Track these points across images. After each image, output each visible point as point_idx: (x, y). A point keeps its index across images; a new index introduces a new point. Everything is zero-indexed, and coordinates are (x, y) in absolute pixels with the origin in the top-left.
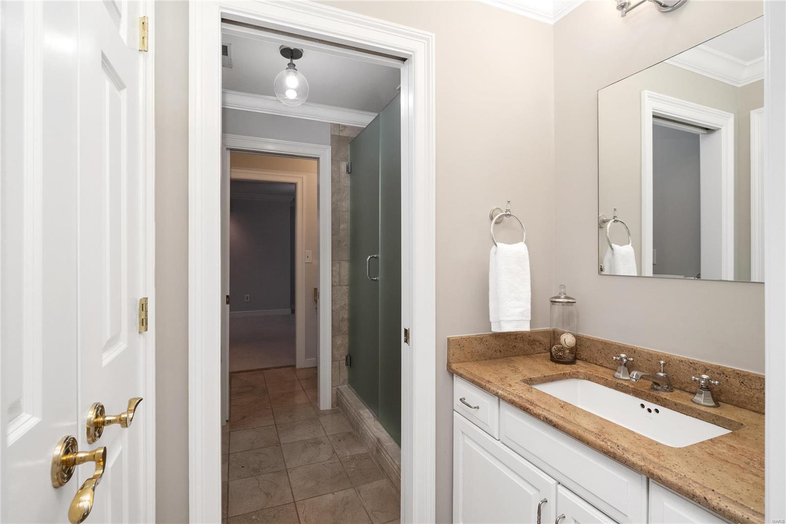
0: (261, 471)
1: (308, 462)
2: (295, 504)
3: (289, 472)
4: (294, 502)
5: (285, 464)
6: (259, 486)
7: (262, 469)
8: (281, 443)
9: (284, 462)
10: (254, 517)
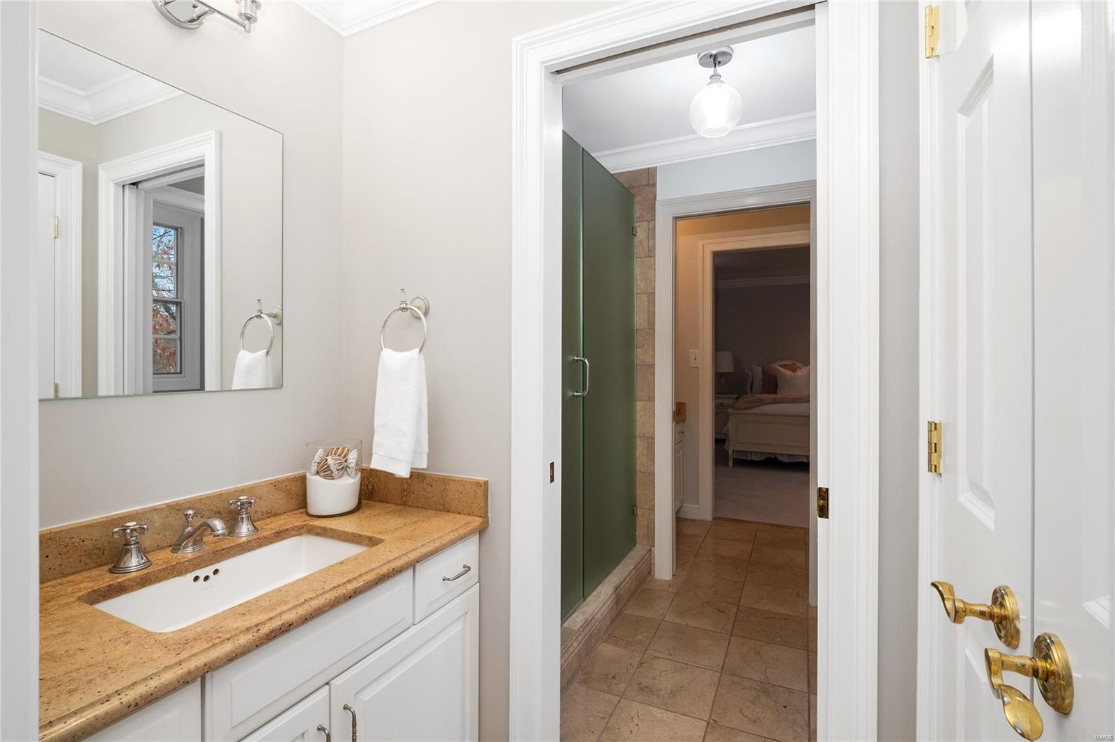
0: (758, 687)
1: (687, 668)
2: (732, 632)
3: (720, 667)
4: (731, 635)
5: (719, 681)
6: (767, 667)
7: (755, 688)
8: (705, 724)
9: (719, 684)
10: (779, 640)
